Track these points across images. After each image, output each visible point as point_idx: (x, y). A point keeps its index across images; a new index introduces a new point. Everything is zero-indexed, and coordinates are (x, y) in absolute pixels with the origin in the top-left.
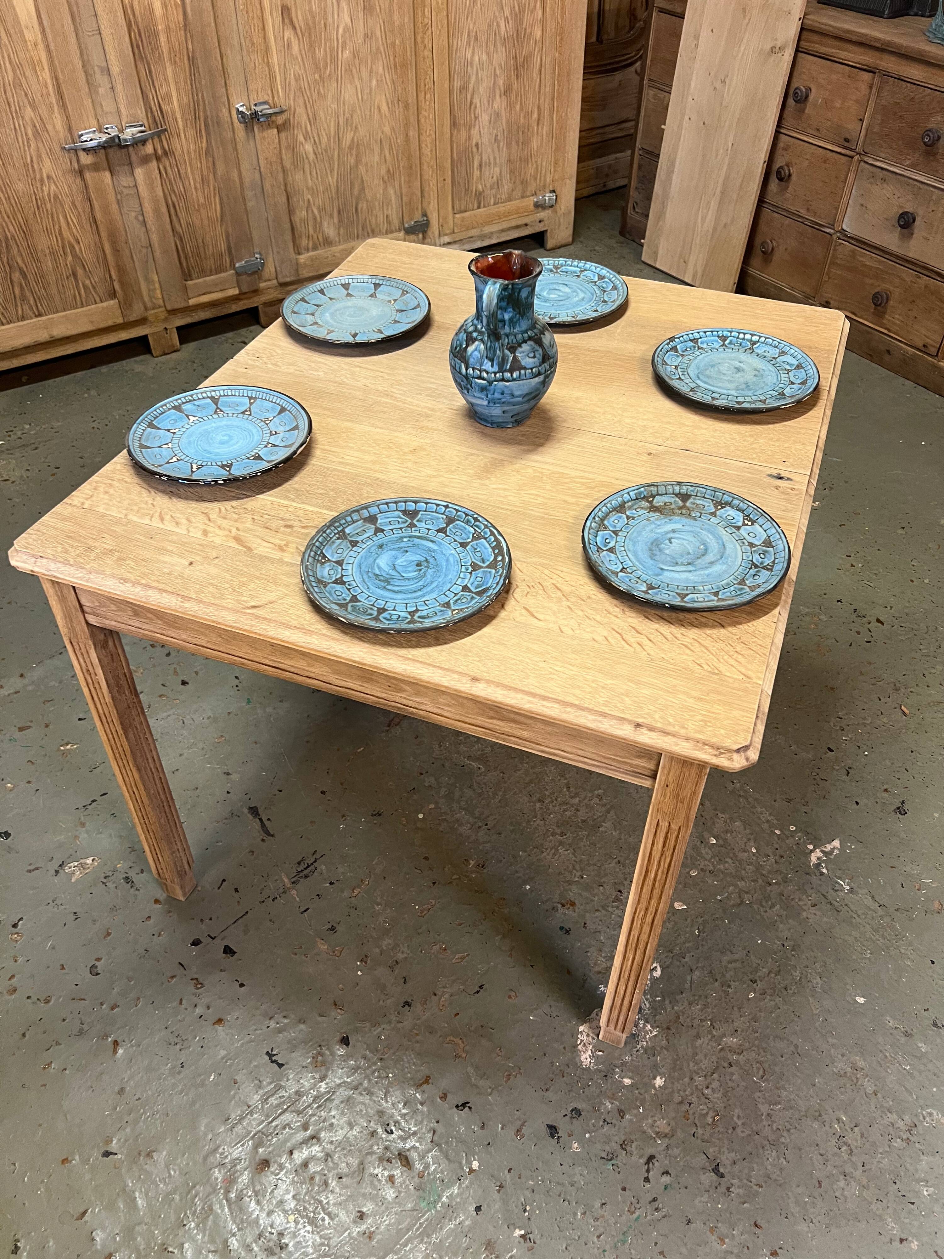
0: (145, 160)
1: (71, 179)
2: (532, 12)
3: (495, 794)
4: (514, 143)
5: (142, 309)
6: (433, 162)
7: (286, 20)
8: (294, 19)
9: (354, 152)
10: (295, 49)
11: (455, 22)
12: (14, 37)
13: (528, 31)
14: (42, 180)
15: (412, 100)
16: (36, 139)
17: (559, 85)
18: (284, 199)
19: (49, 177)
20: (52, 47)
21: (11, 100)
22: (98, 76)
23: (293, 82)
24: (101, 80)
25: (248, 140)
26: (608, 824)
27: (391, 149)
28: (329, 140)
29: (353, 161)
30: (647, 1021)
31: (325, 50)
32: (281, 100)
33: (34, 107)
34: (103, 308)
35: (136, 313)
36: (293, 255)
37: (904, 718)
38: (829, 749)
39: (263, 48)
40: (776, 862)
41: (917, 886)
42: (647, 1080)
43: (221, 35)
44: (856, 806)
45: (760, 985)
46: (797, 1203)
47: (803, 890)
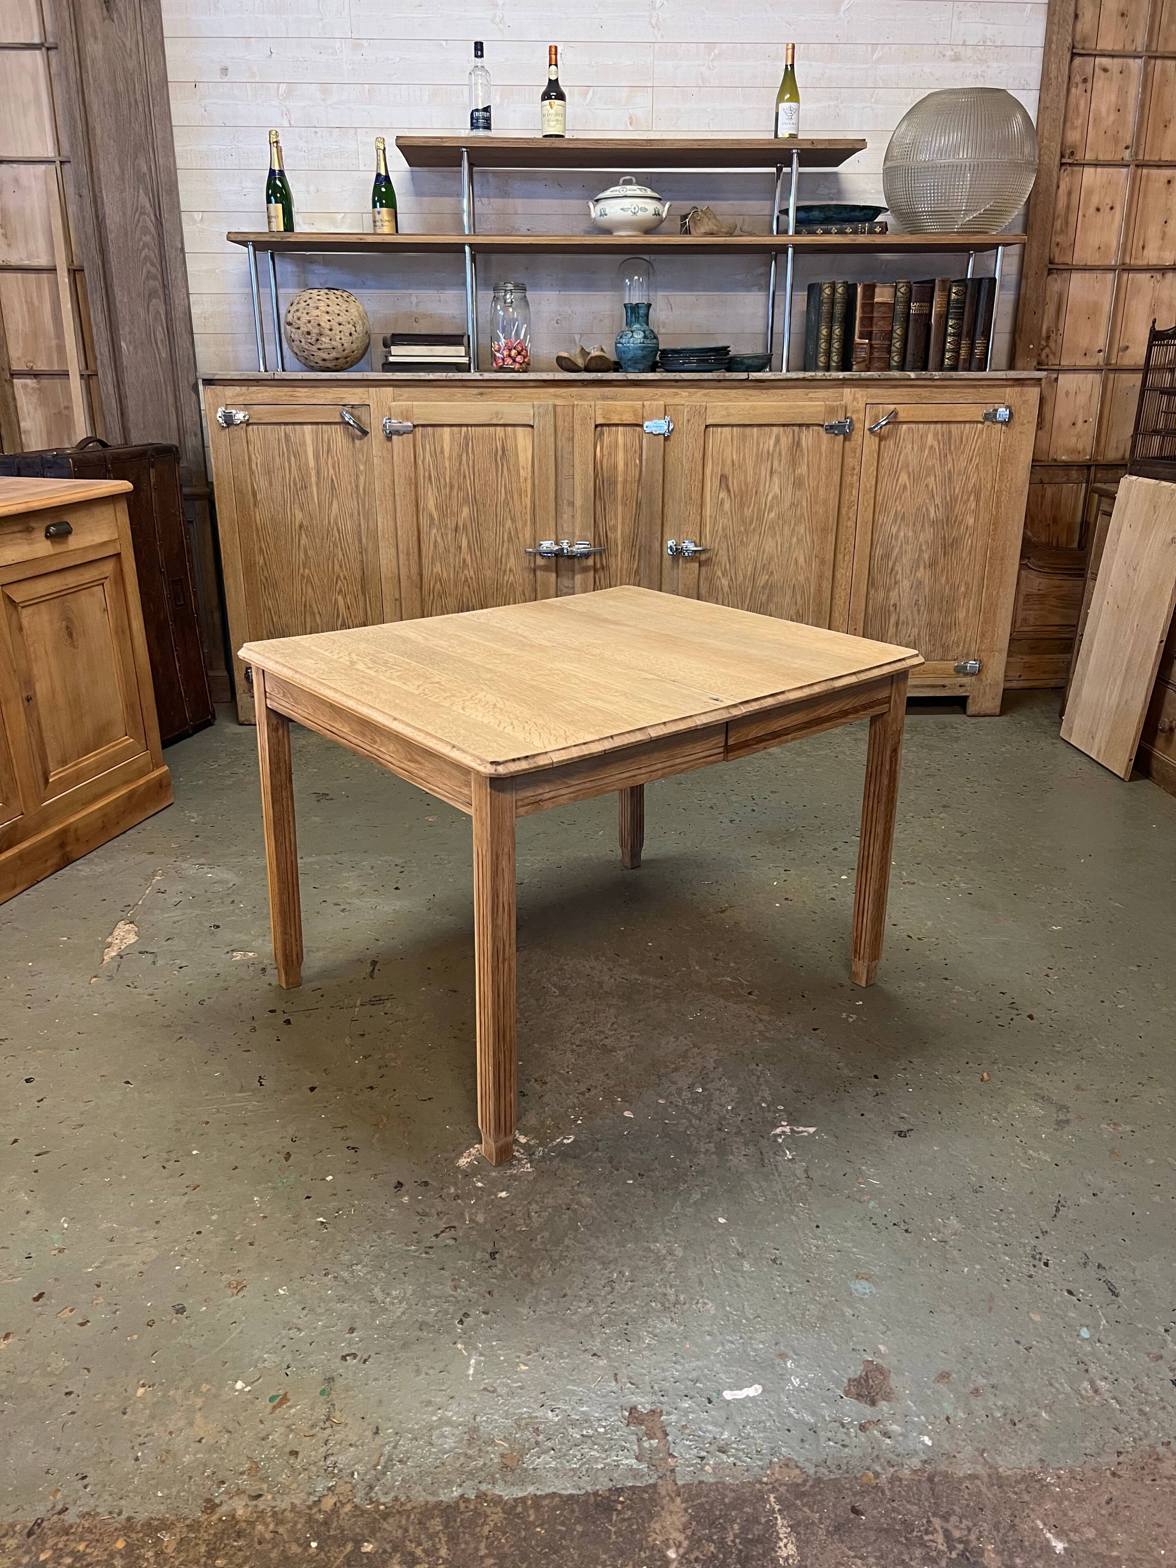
0: (585, 570)
1: (526, 574)
2: (965, 503)
3: (552, 1009)
6: (845, 613)
7: (723, 485)
8: (730, 484)
9: (767, 592)
10: (727, 506)
11: (882, 503)
12: (512, 473)
13: (960, 518)
14: (505, 571)
15: (830, 557)
16: (509, 541)
17: (991, 567)
19: (511, 570)
20: (536, 482)
21: (499, 513)
22: (565, 506)
23: (720, 530)
24: (566, 508)
25: (673, 568)
26: (623, 1053)
27: (803, 595)
28: (745, 578)
29: (764, 598)
30: (530, 1162)
31: (753, 511)
32: (707, 542)
33: (513, 520)
37: (979, 1082)
38: (876, 1077)
39: (699, 502)
40: (742, 1121)
41: (861, 1180)
42: (495, 1190)
43: (666, 490)
44: (859, 1116)
45: (644, 1179)
46: (535, 1298)
47: (746, 1144)
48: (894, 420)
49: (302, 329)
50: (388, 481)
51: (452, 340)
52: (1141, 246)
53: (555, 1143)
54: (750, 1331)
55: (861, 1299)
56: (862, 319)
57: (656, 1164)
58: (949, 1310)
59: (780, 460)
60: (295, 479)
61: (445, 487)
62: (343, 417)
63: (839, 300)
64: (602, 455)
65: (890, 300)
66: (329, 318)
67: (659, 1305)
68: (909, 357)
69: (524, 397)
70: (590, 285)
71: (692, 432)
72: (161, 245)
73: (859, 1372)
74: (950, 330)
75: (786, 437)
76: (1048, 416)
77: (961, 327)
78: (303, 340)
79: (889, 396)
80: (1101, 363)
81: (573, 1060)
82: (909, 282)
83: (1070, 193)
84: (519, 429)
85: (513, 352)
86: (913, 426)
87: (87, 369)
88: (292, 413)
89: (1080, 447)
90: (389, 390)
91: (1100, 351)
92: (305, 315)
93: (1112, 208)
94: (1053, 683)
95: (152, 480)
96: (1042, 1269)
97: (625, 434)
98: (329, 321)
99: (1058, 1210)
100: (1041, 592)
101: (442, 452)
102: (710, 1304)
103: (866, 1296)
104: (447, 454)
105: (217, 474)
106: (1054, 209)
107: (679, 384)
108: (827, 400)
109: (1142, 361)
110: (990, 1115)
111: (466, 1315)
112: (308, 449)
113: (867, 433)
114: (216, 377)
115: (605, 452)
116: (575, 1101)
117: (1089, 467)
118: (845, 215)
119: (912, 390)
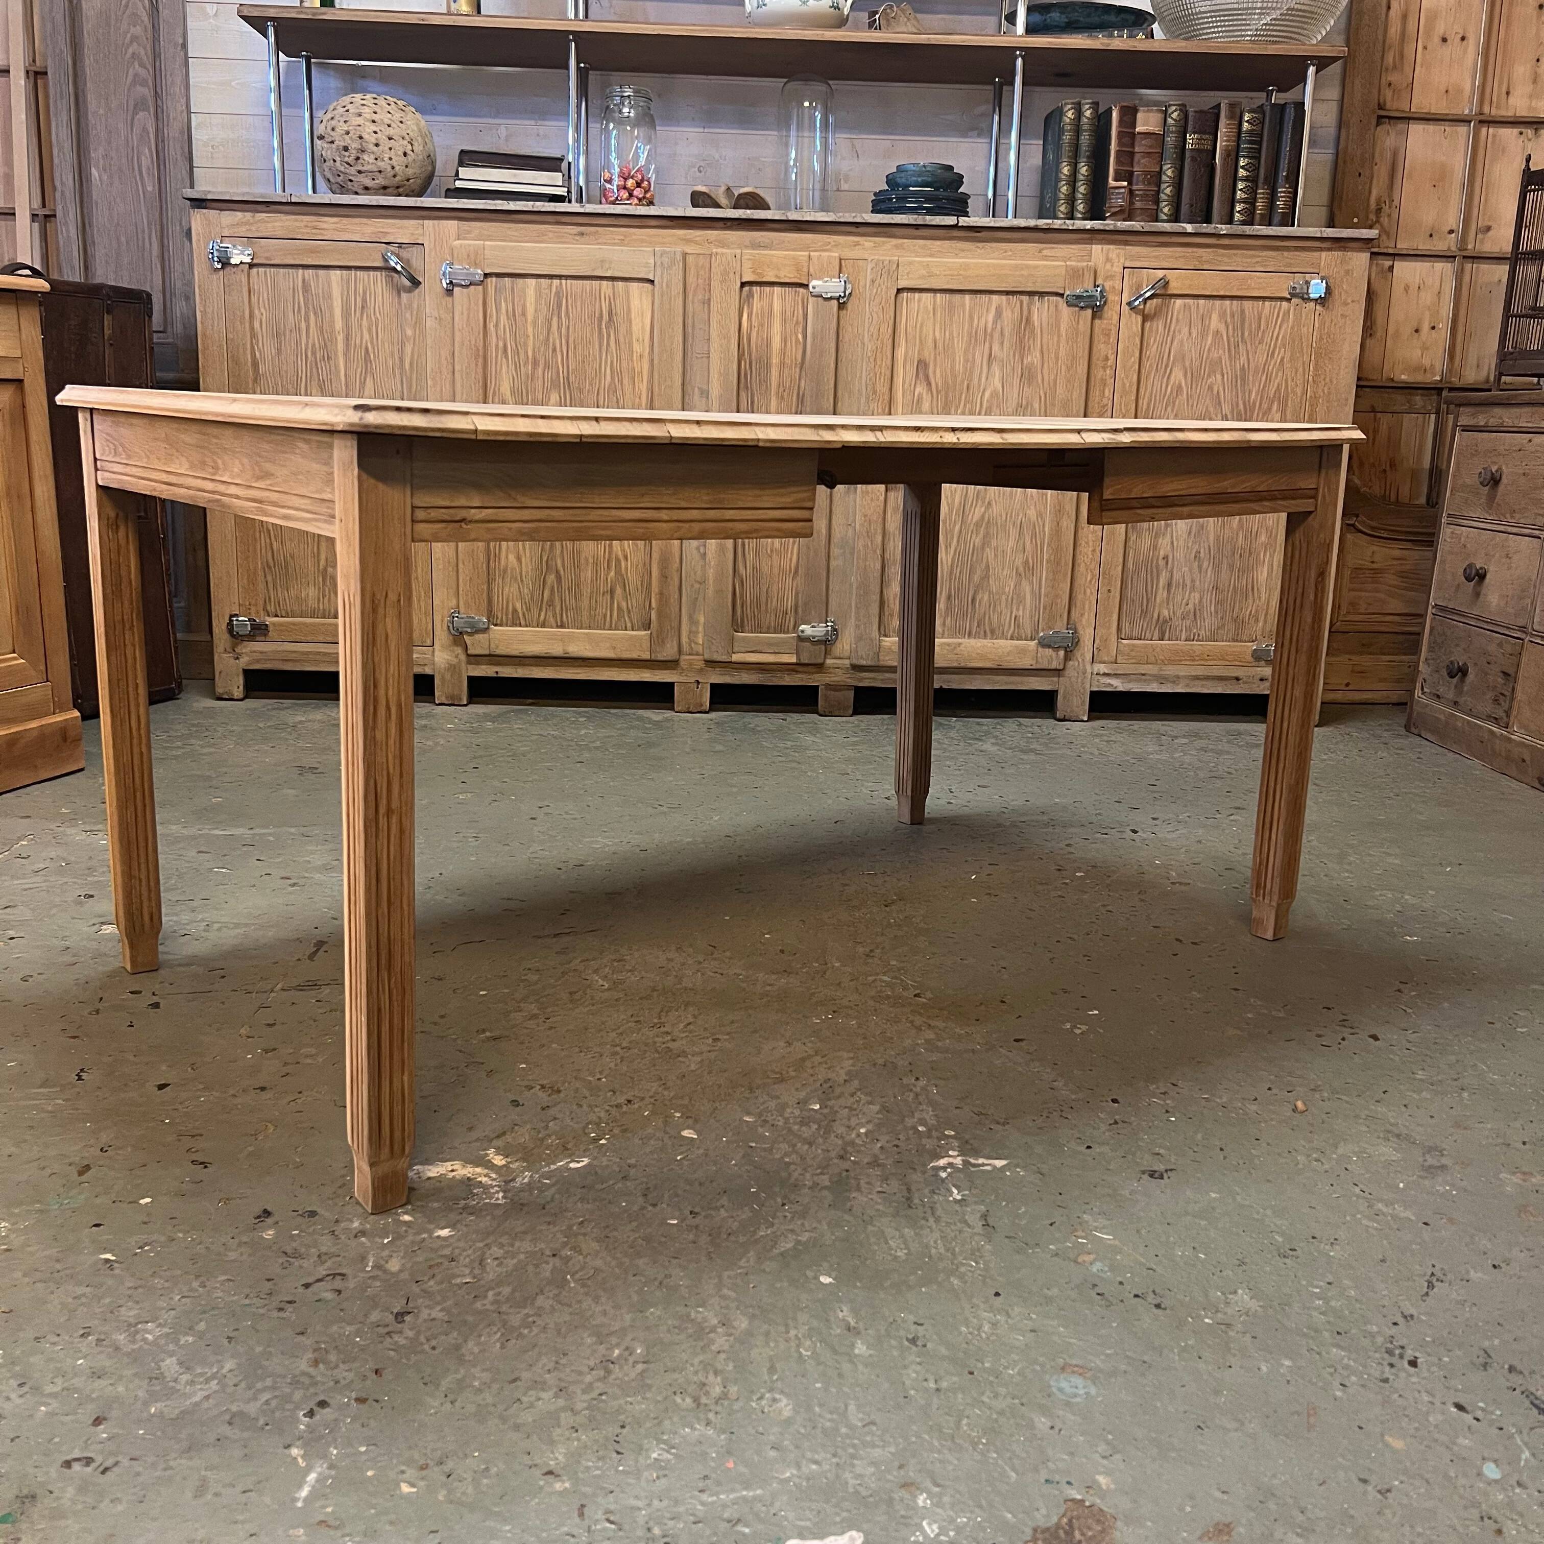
3: (592, 1004)
4: (1225, 566)
5: (676, 649)
6: (1094, 565)
7: (921, 375)
8: (931, 375)
9: (982, 531)
12: (622, 346)
18: (878, 566)
20: (656, 362)
22: (696, 397)
26: (697, 1059)
27: (1034, 536)
29: (978, 541)
34: (632, 636)
35: (668, 652)
36: (875, 634)
37: (1289, 1113)
38: (1115, 1101)
39: (887, 397)
40: (882, 1148)
41: (1080, 1233)
42: (432, 1226)
43: (840, 378)
44: (1083, 1149)
45: (697, 1221)
46: (459, 1382)
47: (885, 1179)
48: (1162, 292)
49: (336, 143)
50: (445, 353)
51: (545, 164)
52: (1504, 90)
53: (553, 1167)
54: (854, 1446)
55: (1068, 1404)
56: (1118, 153)
57: (724, 1201)
58: (1234, 1425)
59: (1002, 343)
60: (314, 345)
61: (526, 364)
62: (386, 261)
63: (1086, 127)
64: (751, 327)
65: (1157, 130)
66: (375, 129)
67: (689, 1400)
68: (1185, 208)
69: (642, 241)
70: (746, 121)
71: (877, 301)
72: (156, 39)
73: (1055, 1519)
74: (1242, 173)
75: (1010, 308)
76: (1380, 320)
77: (1258, 169)
78: (338, 159)
79: (1155, 257)
80: (1453, 249)
81: (612, 1065)
82: (1184, 105)
83: (1405, 17)
84: (634, 285)
85: (630, 183)
86: (1190, 301)
87: (44, 206)
88: (313, 251)
89: (1426, 362)
90: (451, 225)
91: (1451, 232)
92: (342, 123)
93: (1463, 39)
94: (1394, 697)
95: (107, 332)
96: (1404, 1370)
97: (783, 298)
98: (375, 132)
99: (1431, 1286)
100: (1374, 566)
101: (524, 314)
102: (785, 1401)
103: (1078, 1400)
104: (530, 318)
105: (204, 335)
106: (1385, 36)
107: (862, 230)
108: (1069, 259)
109: (1507, 248)
110: (1309, 1156)
111: (323, 1404)
112: (335, 304)
113: (1125, 308)
114: (209, 197)
115: (755, 323)
116: (602, 1114)
117: (1439, 390)
118: (1095, 19)
119: (1190, 250)
